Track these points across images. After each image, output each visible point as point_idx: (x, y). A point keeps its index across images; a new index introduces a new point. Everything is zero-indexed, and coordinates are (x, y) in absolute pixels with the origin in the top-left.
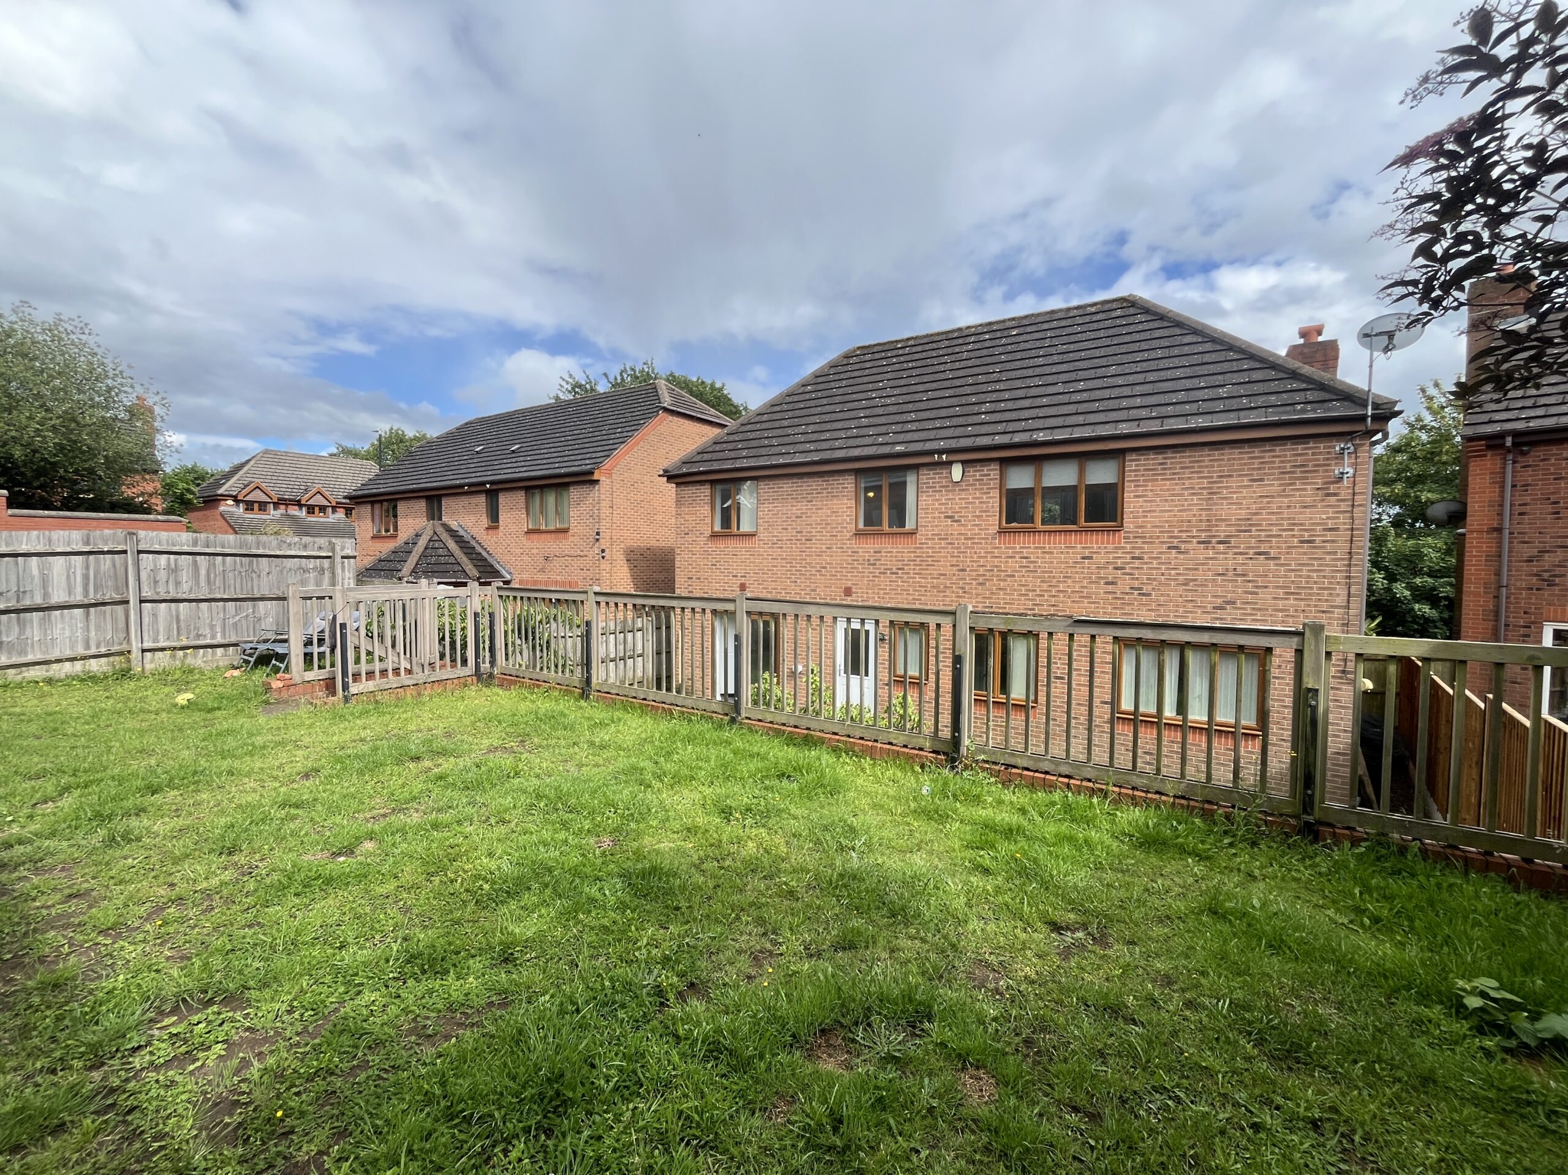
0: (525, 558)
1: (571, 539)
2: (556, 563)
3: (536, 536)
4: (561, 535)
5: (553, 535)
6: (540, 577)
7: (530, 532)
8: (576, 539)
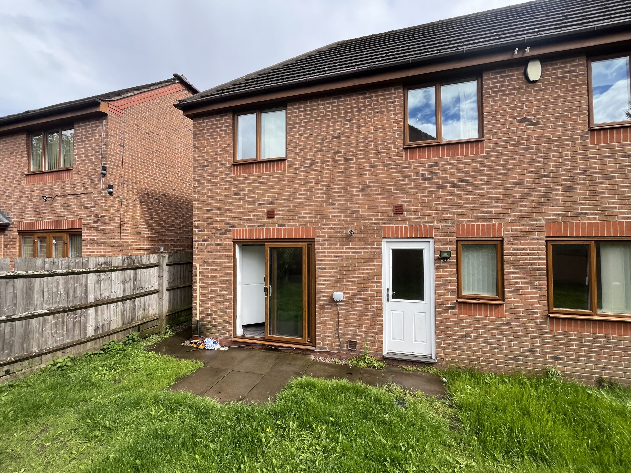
0: (24, 200)
1: (74, 177)
2: (57, 203)
3: (36, 178)
4: (64, 174)
5: (55, 175)
6: (39, 219)
7: (30, 175)
8: (80, 177)
